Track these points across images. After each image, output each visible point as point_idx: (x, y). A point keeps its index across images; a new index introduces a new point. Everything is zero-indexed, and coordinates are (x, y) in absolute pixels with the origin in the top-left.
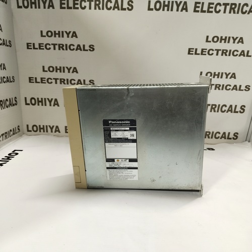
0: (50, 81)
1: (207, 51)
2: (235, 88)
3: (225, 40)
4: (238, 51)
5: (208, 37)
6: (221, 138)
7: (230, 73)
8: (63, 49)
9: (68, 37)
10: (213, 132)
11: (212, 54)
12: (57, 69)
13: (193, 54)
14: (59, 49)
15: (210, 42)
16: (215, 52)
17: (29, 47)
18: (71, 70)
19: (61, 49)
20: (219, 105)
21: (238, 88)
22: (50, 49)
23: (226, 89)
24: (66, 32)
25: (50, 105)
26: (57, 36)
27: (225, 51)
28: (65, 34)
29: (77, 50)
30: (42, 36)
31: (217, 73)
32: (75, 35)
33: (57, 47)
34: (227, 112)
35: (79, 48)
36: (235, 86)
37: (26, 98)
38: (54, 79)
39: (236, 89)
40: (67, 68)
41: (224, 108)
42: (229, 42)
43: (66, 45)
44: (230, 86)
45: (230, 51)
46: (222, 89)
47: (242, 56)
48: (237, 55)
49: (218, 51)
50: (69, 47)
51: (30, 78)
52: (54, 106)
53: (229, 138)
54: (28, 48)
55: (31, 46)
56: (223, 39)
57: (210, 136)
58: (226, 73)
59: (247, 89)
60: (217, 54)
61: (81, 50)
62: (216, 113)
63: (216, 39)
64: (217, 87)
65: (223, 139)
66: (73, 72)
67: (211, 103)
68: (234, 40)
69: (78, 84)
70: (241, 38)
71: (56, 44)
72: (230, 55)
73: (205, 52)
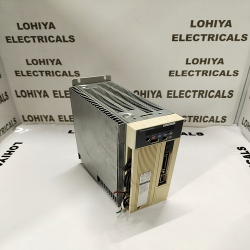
0: (36, 73)
1: (192, 36)
2: (223, 73)
3: (211, 24)
4: (225, 35)
5: (192, 21)
6: (209, 122)
7: (217, 59)
8: (43, 42)
9: (46, 28)
10: (201, 117)
11: (198, 40)
12: (41, 62)
13: (177, 40)
14: (39, 42)
15: (195, 27)
16: (201, 38)
18: (55, 62)
19: (41, 41)
20: (207, 91)
21: (226, 73)
23: (214, 75)
24: (43, 23)
26: (34, 28)
27: (211, 36)
28: (42, 25)
29: (57, 41)
30: (19, 28)
31: (203, 60)
32: (52, 26)
33: (36, 39)
34: (215, 97)
35: (58, 39)
36: (223, 71)
37: (16, 91)
38: (39, 71)
39: (224, 75)
40: (50, 60)
41: (212, 94)
42: (215, 26)
43: (45, 37)
44: (218, 71)
45: (217, 35)
46: (210, 75)
47: (230, 41)
48: (224, 39)
49: (204, 36)
50: (48, 39)
51: (16, 72)
52: (44, 97)
53: (217, 122)
54: (8, 42)
55: (10, 39)
56: (209, 23)
57: (199, 120)
58: (213, 59)
59: (235, 74)
60: (203, 40)
61: (61, 41)
62: (204, 98)
63: (201, 24)
64: (205, 73)
65: (211, 122)
66: (57, 64)
67: (199, 89)
68: (221, 23)
69: (63, 75)
70: (229, 21)
71: (35, 37)
72: (216, 40)
73: (191, 38)
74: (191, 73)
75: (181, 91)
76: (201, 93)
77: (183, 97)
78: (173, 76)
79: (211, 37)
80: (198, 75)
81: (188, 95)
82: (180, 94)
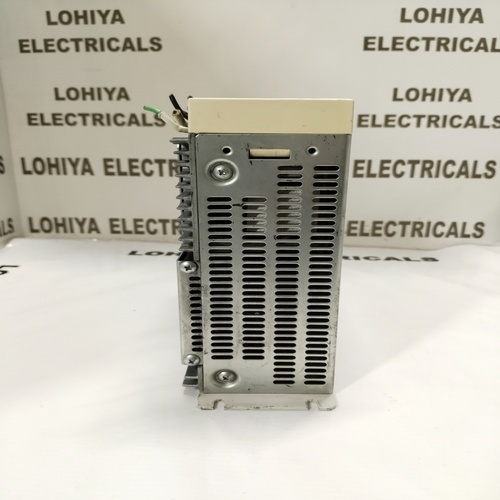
0: (71, 119)
1: (404, 41)
2: (471, 121)
3: (442, 15)
4: (471, 40)
5: (403, 11)
6: (447, 236)
8: (95, 50)
9: (104, 22)
10: (429, 224)
11: (417, 48)
12: (85, 94)
13: (374, 49)
14: (88, 50)
15: (410, 21)
16: (422, 44)
17: (25, 49)
18: (115, 95)
19: (91, 49)
20: (439, 162)
21: (478, 122)
22: (67, 49)
23: (452, 125)
24: (100, 12)
25: (75, 173)
26: (81, 21)
27: (443, 42)
28: (97, 16)
30: (50, 23)
31: (429, 91)
32: (118, 17)
33: (82, 45)
34: (458, 177)
35: (128, 45)
36: (472, 118)
37: (23, 160)
38: (80, 115)
39: (474, 125)
40: (106, 89)
41: (450, 169)
42: (450, 21)
43: (102, 40)
44: (460, 117)
45: (455, 40)
46: (444, 125)
47: (481, 51)
48: (470, 49)
49: (428, 40)
50: (108, 45)
51: (29, 115)
53: (465, 236)
54: (22, 51)
55: (27, 46)
56: (438, 15)
57: (424, 231)
58: (449, 90)
59: (497, 124)
60: (427, 48)
61: (133, 49)
62: (434, 179)
63: (421, 15)
64: (433, 121)
65: (452, 237)
66: (119, 97)
67: (422, 157)
68: (463, 15)
69: (130, 123)
70: (478, 11)
71: (80, 40)
72: (454, 49)
73: (401, 43)
74: (405, 121)
75: (383, 162)
76: (428, 165)
77: (387, 176)
78: (367, 126)
79: (443, 44)
80: (418, 125)
81: (398, 172)
82: (382, 168)
